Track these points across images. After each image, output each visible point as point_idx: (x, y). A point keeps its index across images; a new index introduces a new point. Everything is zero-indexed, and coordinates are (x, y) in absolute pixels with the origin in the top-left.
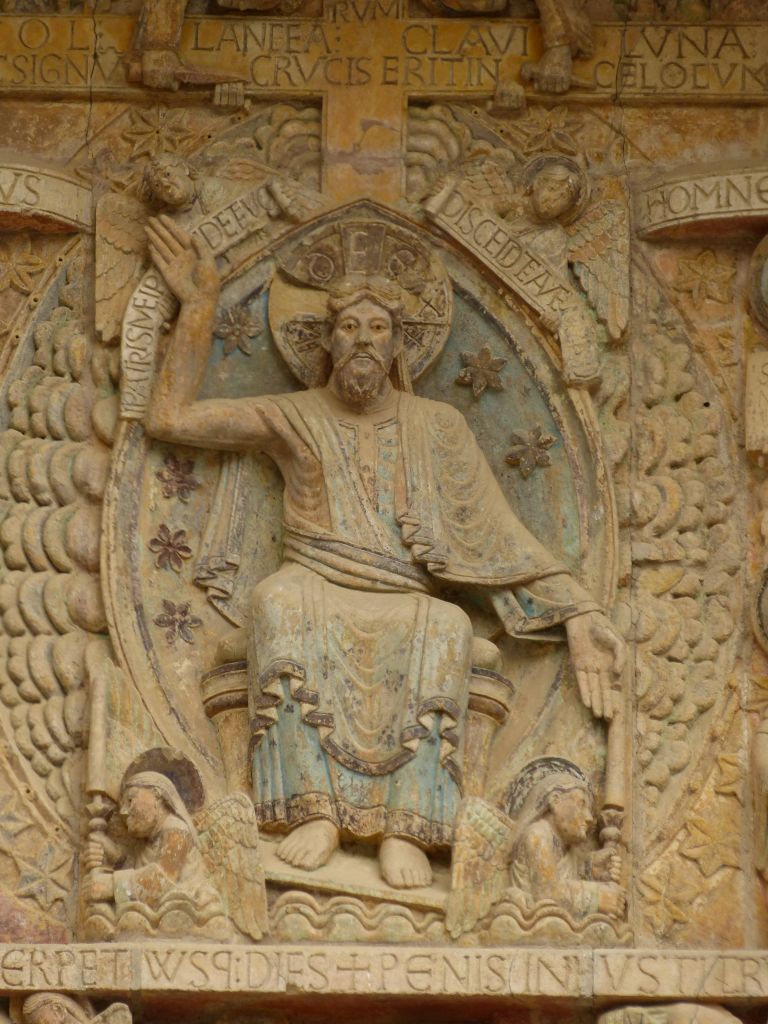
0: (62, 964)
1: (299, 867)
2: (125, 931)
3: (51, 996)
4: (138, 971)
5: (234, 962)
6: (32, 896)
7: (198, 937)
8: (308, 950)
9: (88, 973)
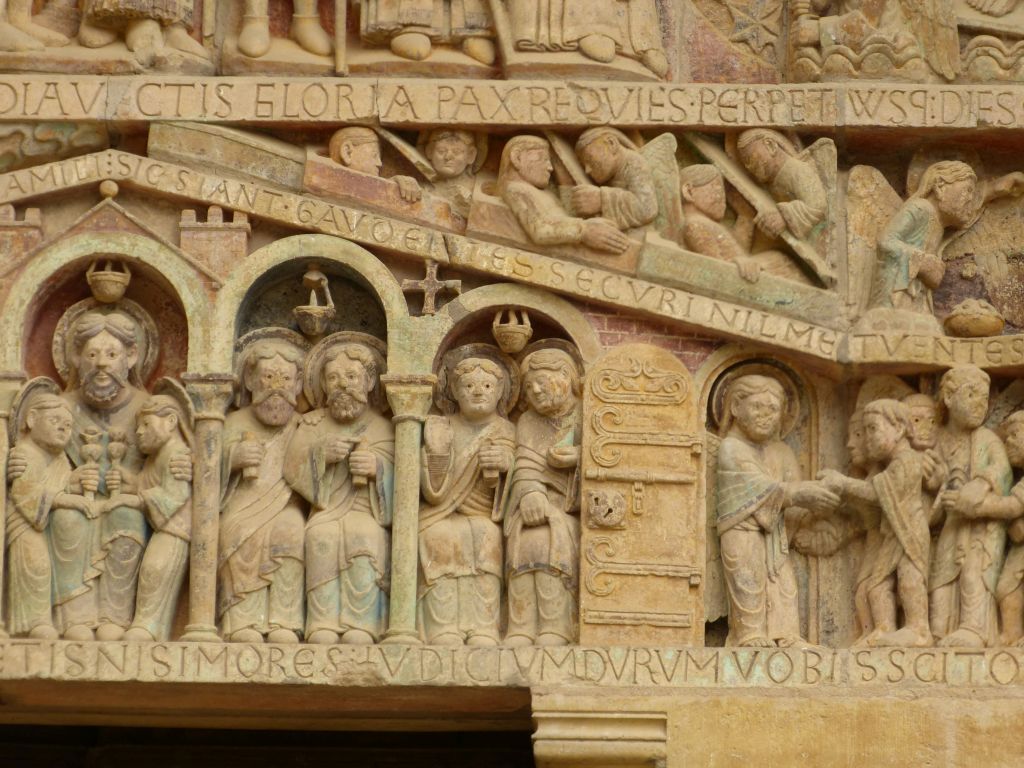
0: (773, 103)
1: (989, 13)
2: (830, 73)
3: (763, 132)
4: (843, 108)
5: (929, 100)
6: (745, 41)
7: (897, 78)
8: (997, 89)
9: (796, 110)
